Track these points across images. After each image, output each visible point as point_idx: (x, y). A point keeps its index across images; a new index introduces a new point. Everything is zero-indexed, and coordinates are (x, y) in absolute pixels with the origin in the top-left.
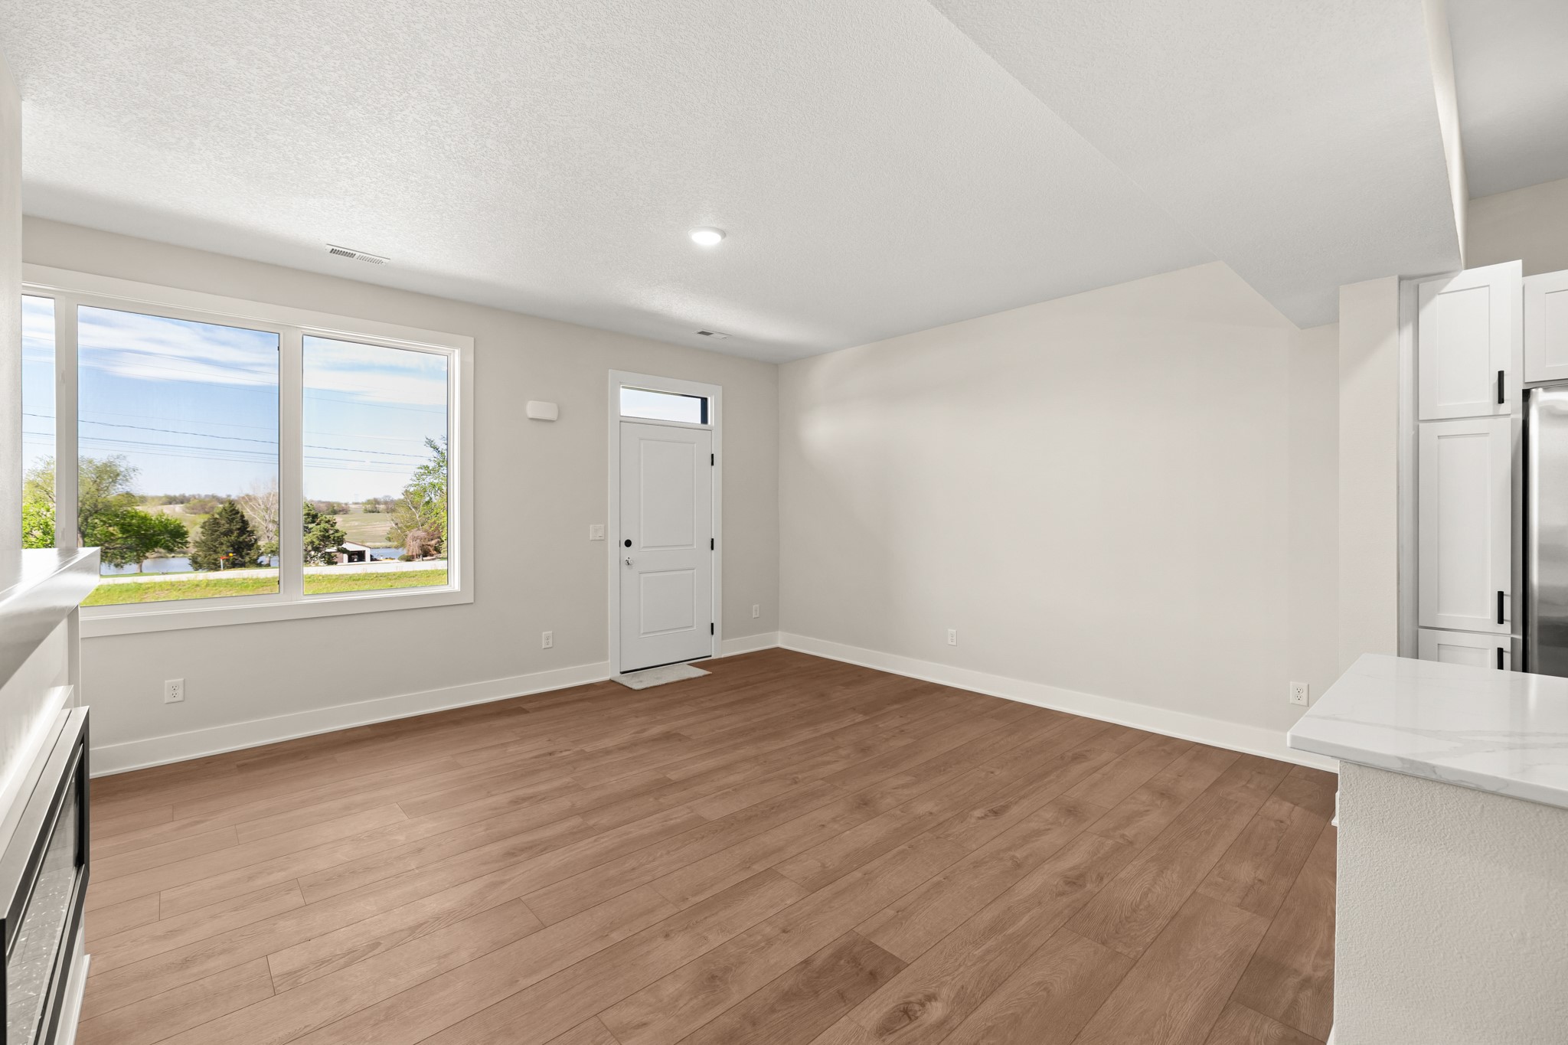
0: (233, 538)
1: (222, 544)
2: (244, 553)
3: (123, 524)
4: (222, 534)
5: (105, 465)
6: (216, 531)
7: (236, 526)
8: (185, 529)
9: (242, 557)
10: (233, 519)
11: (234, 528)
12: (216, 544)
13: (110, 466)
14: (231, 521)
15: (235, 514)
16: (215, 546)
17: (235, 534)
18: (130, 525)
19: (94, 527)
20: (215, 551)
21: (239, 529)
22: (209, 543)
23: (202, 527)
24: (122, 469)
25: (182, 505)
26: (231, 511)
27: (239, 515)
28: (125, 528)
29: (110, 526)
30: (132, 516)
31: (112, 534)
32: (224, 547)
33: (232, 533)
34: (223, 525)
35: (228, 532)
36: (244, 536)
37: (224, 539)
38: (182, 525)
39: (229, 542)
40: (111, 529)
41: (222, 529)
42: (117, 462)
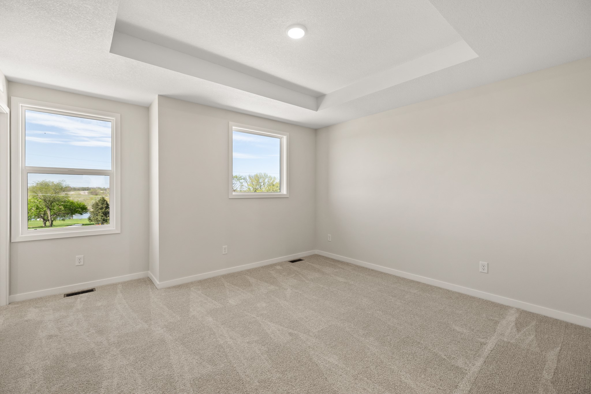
0: (103, 210)
1: (99, 212)
2: (107, 216)
3: (64, 205)
4: (99, 209)
5: (58, 183)
6: (97, 208)
7: (105, 206)
8: (86, 207)
9: (107, 217)
10: (104, 203)
11: (104, 206)
12: (97, 212)
13: (60, 184)
14: (103, 204)
15: (104, 201)
16: (97, 213)
17: (104, 209)
18: (67, 205)
19: (54, 206)
20: (97, 215)
21: (105, 207)
22: (94, 212)
23: (93, 206)
24: (64, 185)
25: (88, 191)
26: (103, 200)
27: (106, 202)
28: (65, 207)
29: (60, 206)
30: (68, 202)
31: (61, 209)
32: (100, 214)
33: (103, 208)
34: (100, 205)
35: (102, 208)
36: (107, 210)
37: (100, 211)
38: (85, 205)
39: (102, 211)
40: (60, 207)
41: (99, 207)
42: (62, 183)
